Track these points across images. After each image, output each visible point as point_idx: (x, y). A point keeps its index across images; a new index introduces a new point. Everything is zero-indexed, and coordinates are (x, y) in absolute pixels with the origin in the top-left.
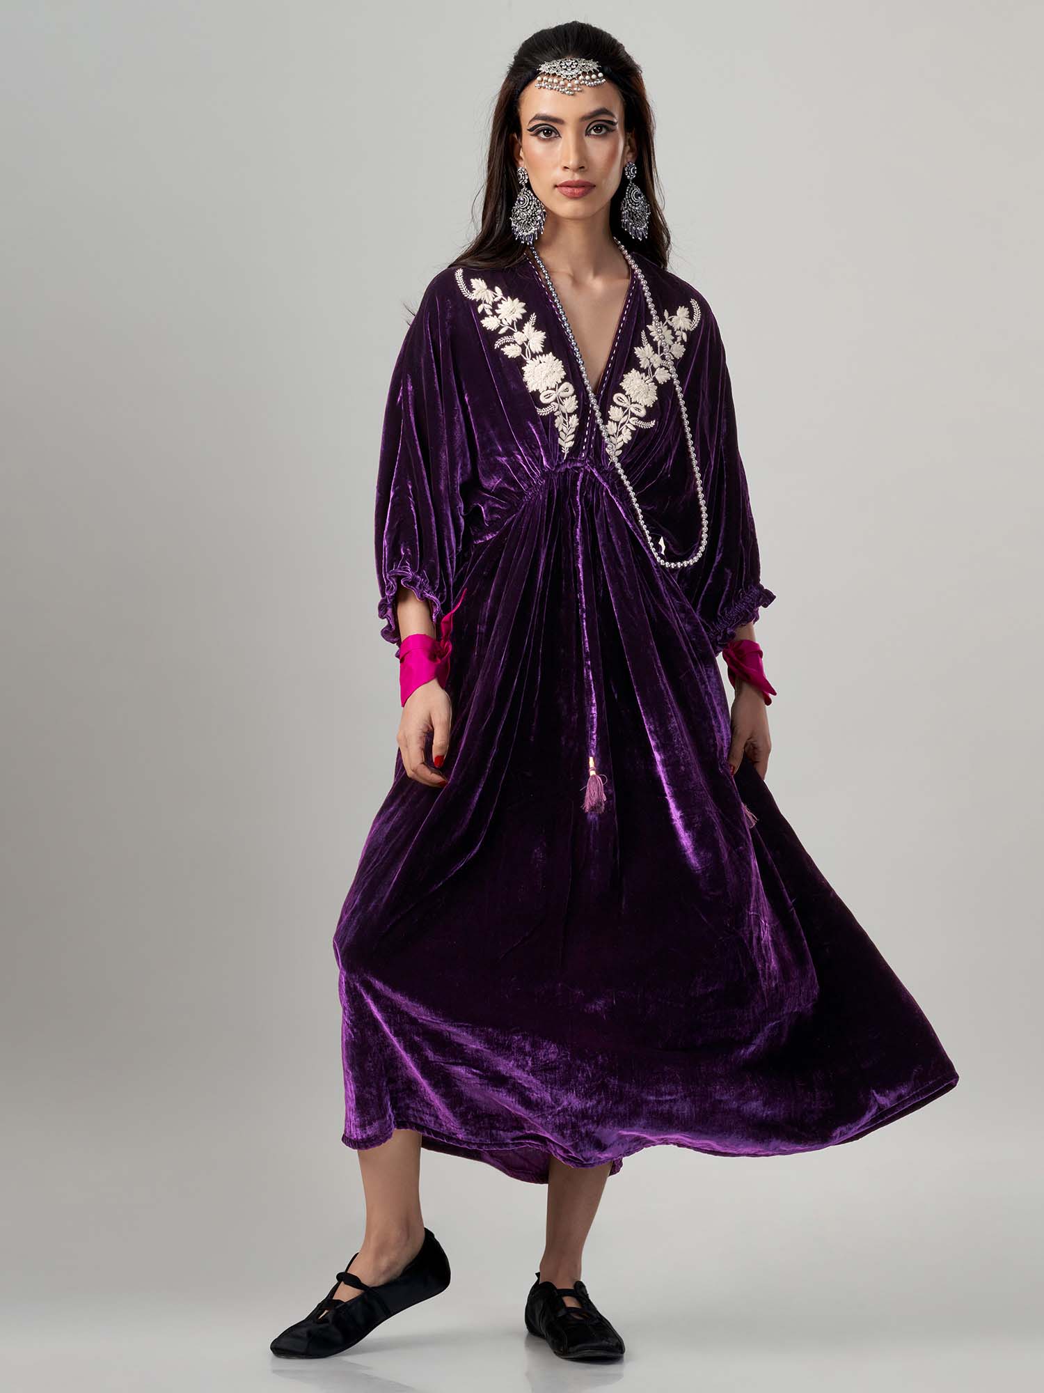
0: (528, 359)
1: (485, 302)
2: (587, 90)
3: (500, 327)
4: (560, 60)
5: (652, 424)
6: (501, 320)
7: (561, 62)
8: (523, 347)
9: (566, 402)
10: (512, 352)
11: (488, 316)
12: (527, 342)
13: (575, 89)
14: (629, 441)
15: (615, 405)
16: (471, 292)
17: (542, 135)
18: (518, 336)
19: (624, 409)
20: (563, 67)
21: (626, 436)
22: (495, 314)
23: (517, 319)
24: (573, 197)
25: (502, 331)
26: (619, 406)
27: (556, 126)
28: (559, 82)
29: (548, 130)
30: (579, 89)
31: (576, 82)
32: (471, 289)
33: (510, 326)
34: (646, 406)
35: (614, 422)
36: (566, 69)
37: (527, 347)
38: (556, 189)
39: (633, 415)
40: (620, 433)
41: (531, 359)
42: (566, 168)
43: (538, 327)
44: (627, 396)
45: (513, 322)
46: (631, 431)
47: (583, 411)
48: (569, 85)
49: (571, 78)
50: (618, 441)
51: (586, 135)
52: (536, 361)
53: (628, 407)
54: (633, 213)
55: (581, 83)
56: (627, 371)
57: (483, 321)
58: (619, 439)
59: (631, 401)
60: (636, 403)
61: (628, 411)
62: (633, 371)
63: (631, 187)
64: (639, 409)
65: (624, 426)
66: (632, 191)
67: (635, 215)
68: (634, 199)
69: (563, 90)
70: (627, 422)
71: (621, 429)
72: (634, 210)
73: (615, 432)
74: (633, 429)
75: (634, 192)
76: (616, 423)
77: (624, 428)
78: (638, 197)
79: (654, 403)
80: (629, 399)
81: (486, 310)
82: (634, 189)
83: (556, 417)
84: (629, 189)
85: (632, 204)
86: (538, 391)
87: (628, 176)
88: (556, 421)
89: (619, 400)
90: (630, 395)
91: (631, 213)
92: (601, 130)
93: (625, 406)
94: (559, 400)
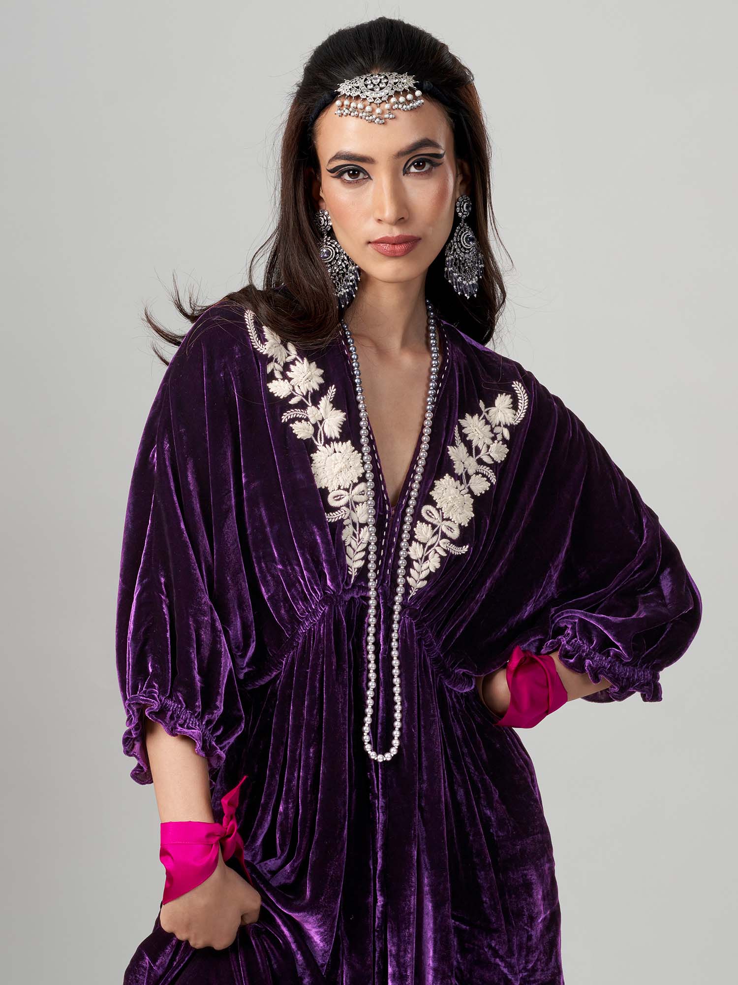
0: (319, 444)
1: (276, 361)
2: (402, 116)
3: (292, 396)
4: (364, 77)
5: (466, 549)
6: (293, 387)
7: (366, 80)
8: (315, 426)
9: (360, 509)
10: (302, 431)
11: (277, 379)
12: (321, 422)
13: (386, 116)
16: (263, 343)
17: (347, 177)
18: (312, 412)
19: (434, 526)
20: (369, 87)
21: (434, 563)
22: (285, 377)
23: (313, 389)
24: (393, 256)
25: (293, 401)
26: (427, 523)
28: (364, 108)
29: (354, 171)
30: (391, 116)
31: (387, 106)
32: (263, 340)
33: (303, 396)
35: (420, 543)
36: (372, 90)
37: (321, 428)
38: (370, 245)
39: (444, 536)
40: (427, 558)
41: (324, 445)
42: (380, 220)
43: (337, 404)
44: (438, 510)
45: (308, 391)
46: (441, 557)
48: (378, 111)
49: (379, 101)
50: (423, 568)
51: (404, 175)
52: (329, 449)
53: (439, 524)
54: (460, 261)
55: (393, 107)
56: (439, 476)
57: (270, 385)
58: (425, 566)
59: (443, 517)
60: (448, 519)
61: (438, 529)
62: (447, 477)
63: (461, 228)
64: (450, 529)
65: (432, 549)
66: (462, 232)
67: (463, 264)
68: (464, 244)
69: (371, 118)
70: (436, 544)
71: (427, 553)
72: (462, 258)
73: (421, 556)
74: (444, 554)
75: (465, 234)
76: (421, 545)
77: (432, 551)
78: (469, 242)
79: (468, 523)
80: (441, 514)
81: (275, 371)
82: (465, 231)
83: (344, 527)
84: (460, 230)
85: (460, 250)
86: (326, 488)
87: (461, 214)
88: (344, 531)
89: (428, 514)
90: (441, 509)
91: (458, 261)
92: (424, 166)
93: (435, 522)
94: (352, 505)
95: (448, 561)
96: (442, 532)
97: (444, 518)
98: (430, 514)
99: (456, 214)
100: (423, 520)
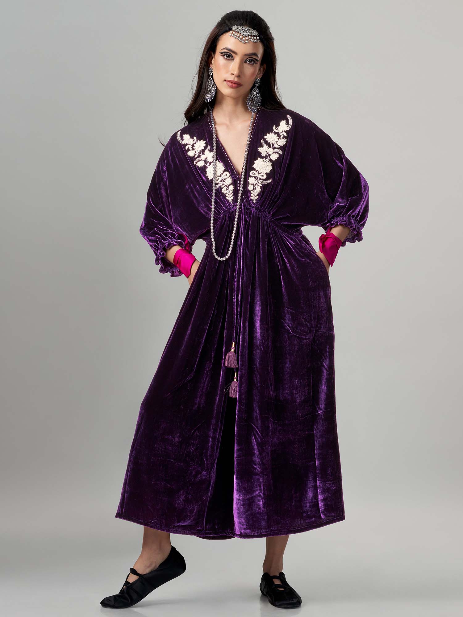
0: (208, 166)
1: (189, 144)
3: (195, 155)
5: (270, 180)
6: (195, 151)
8: (205, 161)
9: (226, 181)
10: (201, 164)
11: (190, 150)
12: (207, 158)
13: (246, 41)
14: (260, 191)
15: (251, 177)
16: (183, 141)
17: (225, 57)
18: (203, 157)
19: (255, 177)
20: (243, 30)
21: (258, 189)
22: (193, 149)
23: (202, 149)
26: (253, 177)
27: (233, 55)
28: (240, 36)
29: (229, 55)
31: (247, 38)
32: (183, 139)
33: (199, 153)
34: (266, 174)
35: (251, 184)
37: (207, 161)
38: (225, 82)
39: (260, 179)
40: (255, 189)
41: (209, 165)
42: (232, 74)
44: (256, 171)
45: (200, 151)
46: (260, 186)
47: (235, 183)
51: (245, 62)
52: (211, 166)
53: (258, 176)
56: (255, 160)
57: (188, 153)
58: (256, 191)
59: (258, 173)
60: (261, 173)
61: (257, 178)
62: (259, 159)
64: (263, 176)
69: (241, 40)
70: (258, 183)
71: (255, 187)
73: (253, 189)
74: (261, 185)
77: (257, 185)
79: (270, 172)
81: (189, 148)
83: (222, 188)
85: (253, 96)
88: (222, 190)
89: (253, 174)
90: (258, 170)
92: (251, 62)
94: (223, 181)
95: (264, 187)
96: (259, 178)
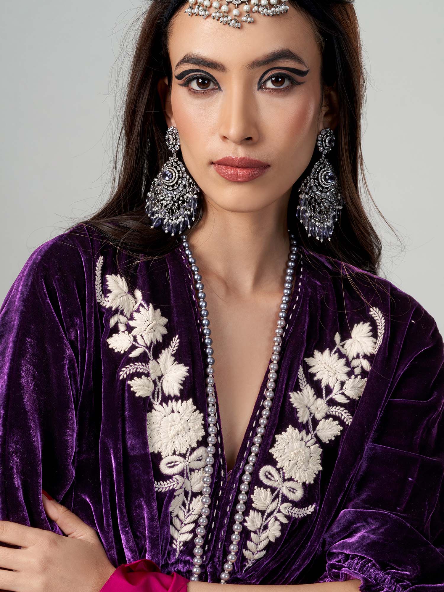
0: (156, 403)
1: (121, 313)
2: (262, 20)
3: (133, 349)
5: (311, 509)
6: (135, 337)
8: (155, 383)
11: (119, 332)
12: (160, 378)
13: (244, 19)
14: (277, 539)
16: (107, 295)
17: (194, 85)
18: (153, 366)
19: (273, 490)
21: (274, 532)
23: (157, 341)
24: (235, 180)
25: (133, 355)
26: (266, 487)
27: (214, 73)
28: (220, 8)
29: (204, 79)
30: (249, 19)
32: (107, 291)
33: (146, 348)
34: (304, 483)
35: (258, 511)
37: (159, 384)
38: (213, 166)
39: (285, 499)
40: (266, 527)
41: (161, 404)
42: (225, 138)
43: (179, 357)
44: (278, 470)
45: (150, 342)
46: (282, 524)
48: (235, 12)
49: (238, 2)
50: (261, 539)
51: (258, 90)
52: (167, 408)
53: (279, 487)
54: (316, 200)
55: (253, 9)
56: (281, 429)
57: (110, 341)
58: (264, 536)
59: (284, 477)
60: (290, 479)
61: (279, 491)
62: (290, 429)
63: (321, 164)
65: (272, 516)
66: (321, 169)
67: (319, 204)
68: (322, 182)
69: (225, 19)
70: (277, 510)
71: (267, 522)
72: (318, 197)
73: (259, 526)
74: (285, 521)
75: (323, 172)
76: (260, 514)
77: (272, 519)
78: (328, 179)
80: (282, 474)
81: (119, 323)
82: (324, 168)
83: (174, 497)
84: (318, 166)
85: (317, 188)
86: (159, 454)
87: (322, 148)
88: (172, 502)
89: (267, 477)
90: (282, 469)
91: (313, 200)
92: (282, 83)
93: (275, 485)
94: (187, 474)
95: (290, 529)
96: (283, 495)
97: (286, 478)
98: (269, 476)
99: (317, 148)
100: (261, 485)
